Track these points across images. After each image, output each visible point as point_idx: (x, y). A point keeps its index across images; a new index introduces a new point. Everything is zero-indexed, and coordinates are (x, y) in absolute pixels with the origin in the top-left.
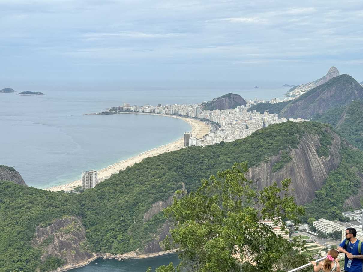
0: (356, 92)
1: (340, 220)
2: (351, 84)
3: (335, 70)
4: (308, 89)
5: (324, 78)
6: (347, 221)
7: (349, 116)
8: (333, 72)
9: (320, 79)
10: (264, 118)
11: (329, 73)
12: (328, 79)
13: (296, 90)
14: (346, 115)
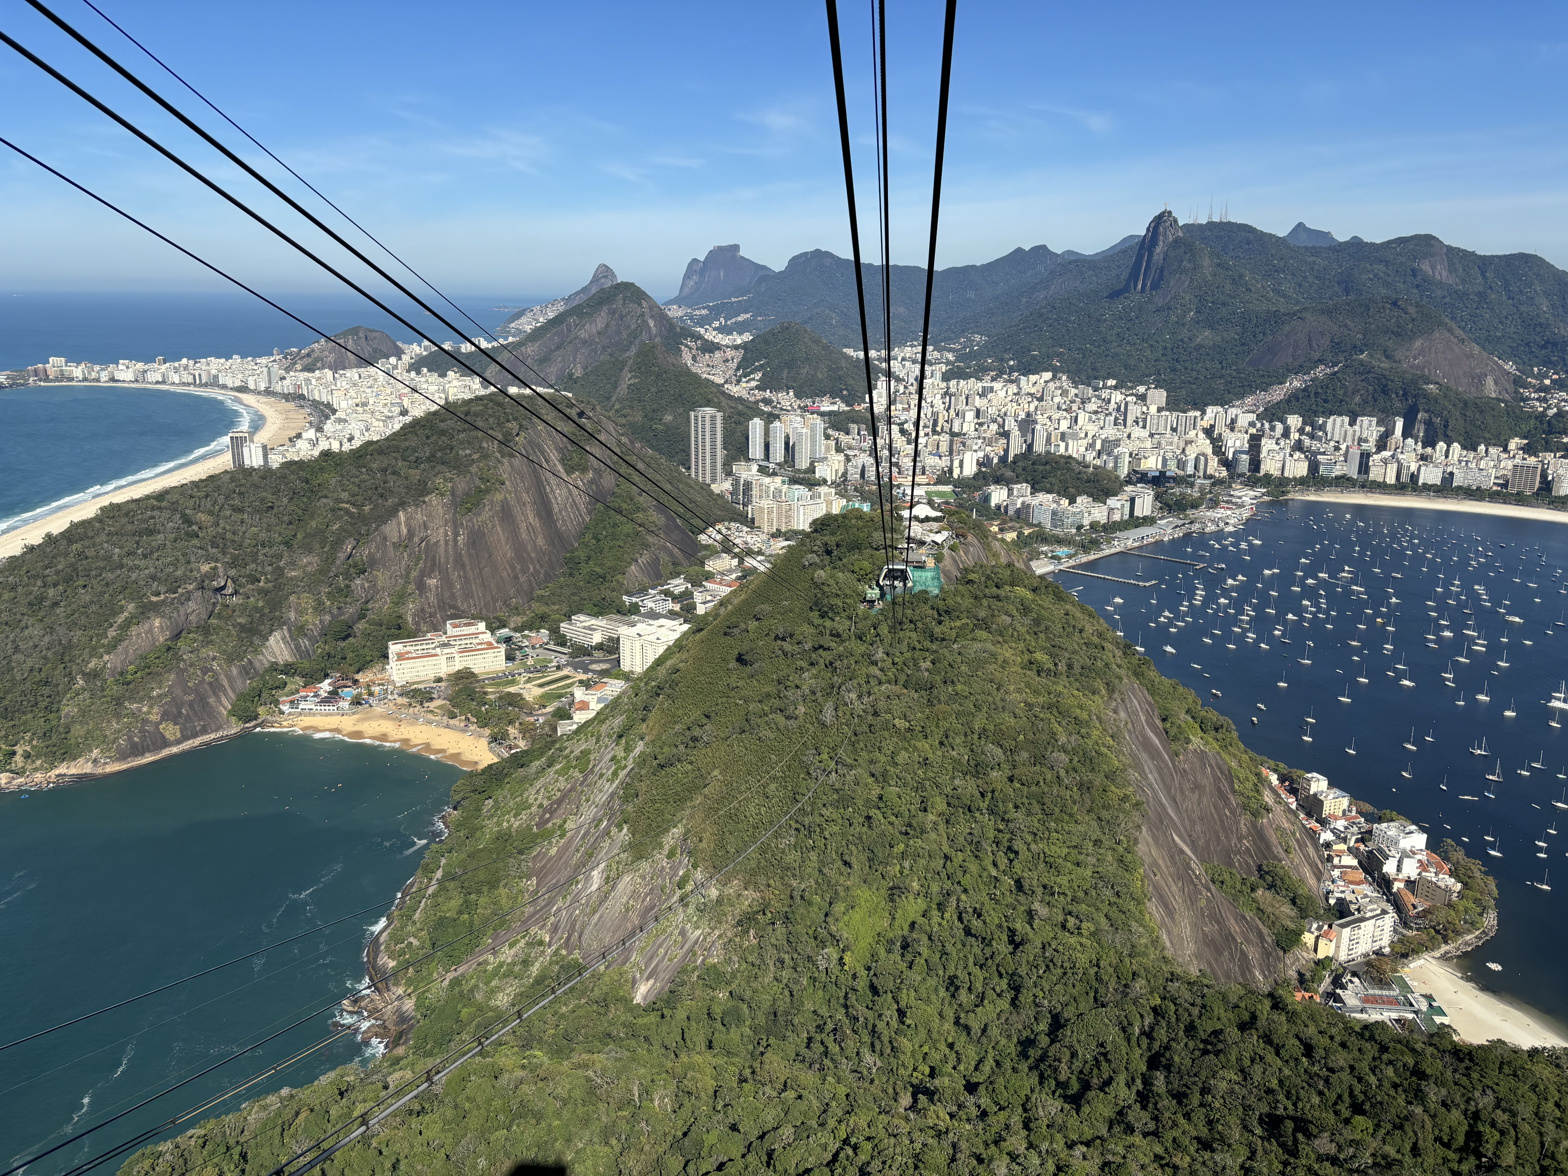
0: (651, 323)
1: (619, 612)
2: (640, 304)
3: (604, 272)
4: (551, 315)
5: (584, 290)
6: (635, 614)
7: (636, 377)
8: (603, 277)
9: (577, 293)
10: (447, 386)
11: (595, 279)
12: (594, 290)
13: (523, 320)
14: (629, 376)
